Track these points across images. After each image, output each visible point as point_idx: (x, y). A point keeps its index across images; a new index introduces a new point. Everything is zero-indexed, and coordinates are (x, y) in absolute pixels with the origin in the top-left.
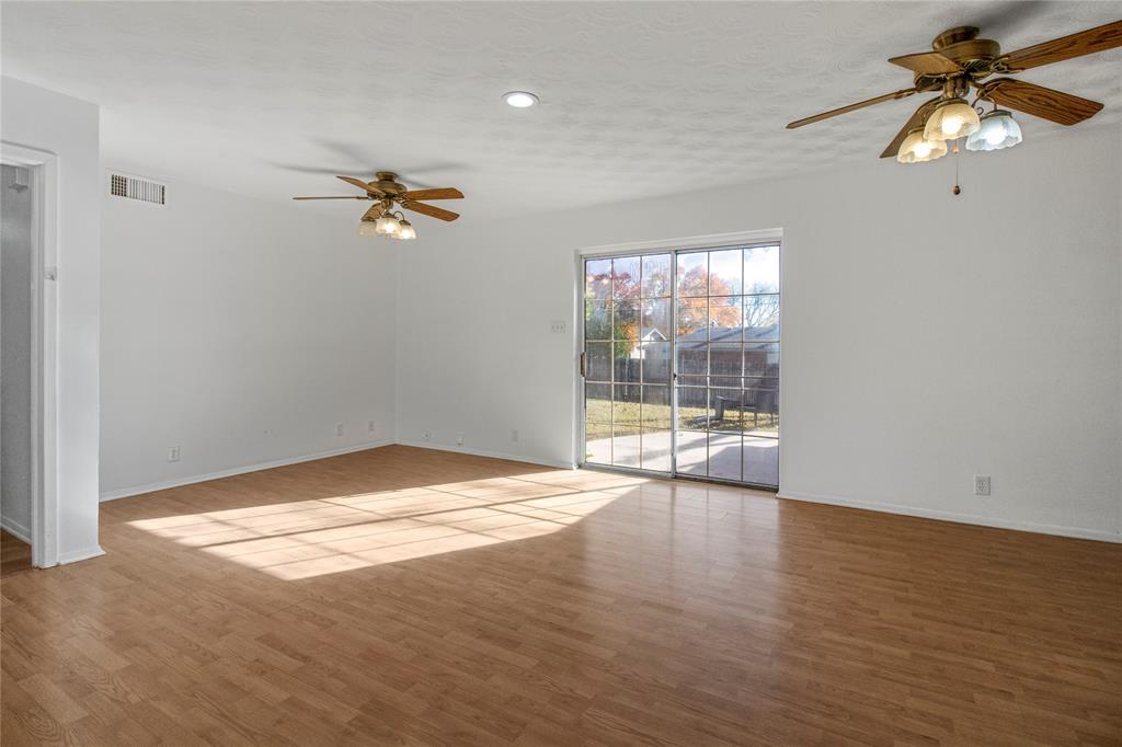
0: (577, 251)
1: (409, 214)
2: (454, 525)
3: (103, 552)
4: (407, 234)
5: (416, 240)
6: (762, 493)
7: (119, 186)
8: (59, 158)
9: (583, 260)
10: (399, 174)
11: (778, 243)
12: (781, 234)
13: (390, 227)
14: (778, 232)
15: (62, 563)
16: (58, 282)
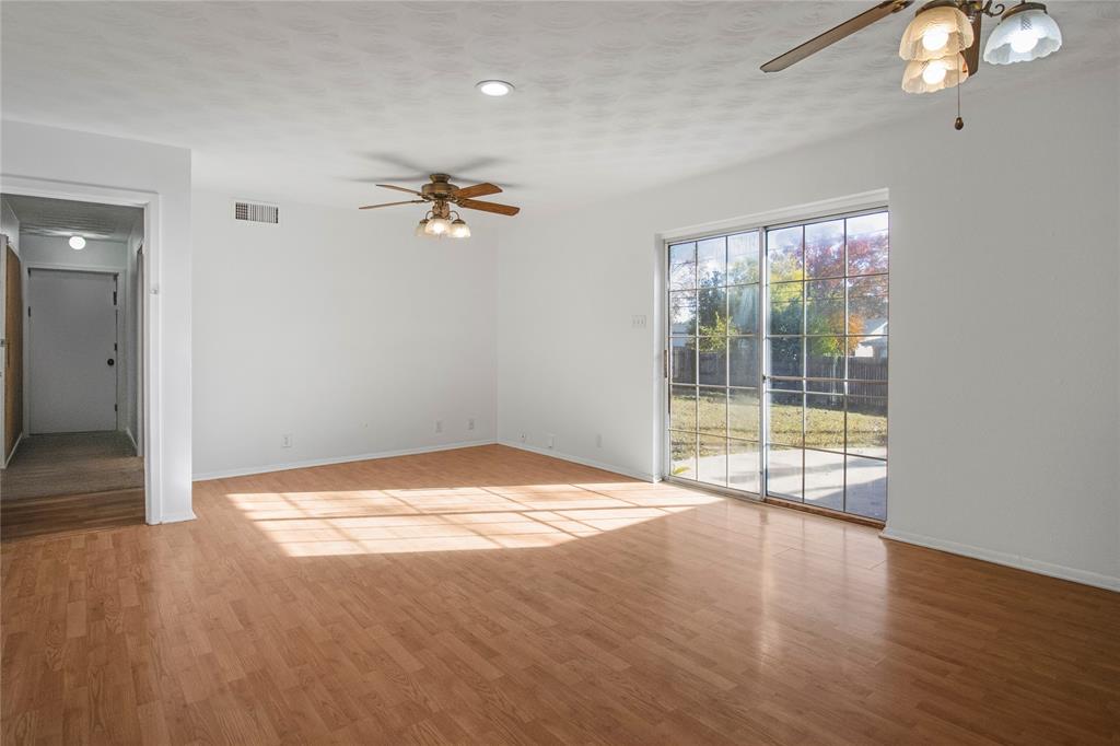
0: (658, 236)
1: (464, 213)
2: (472, 527)
3: (194, 517)
4: (461, 232)
5: (470, 238)
6: (866, 528)
7: (242, 212)
8: (160, 196)
9: (667, 247)
10: (450, 174)
11: (883, 208)
12: (886, 197)
13: (438, 227)
14: (883, 194)
15: (165, 522)
16: (160, 296)
